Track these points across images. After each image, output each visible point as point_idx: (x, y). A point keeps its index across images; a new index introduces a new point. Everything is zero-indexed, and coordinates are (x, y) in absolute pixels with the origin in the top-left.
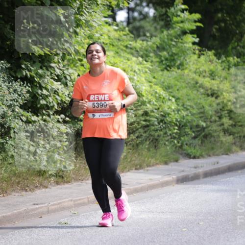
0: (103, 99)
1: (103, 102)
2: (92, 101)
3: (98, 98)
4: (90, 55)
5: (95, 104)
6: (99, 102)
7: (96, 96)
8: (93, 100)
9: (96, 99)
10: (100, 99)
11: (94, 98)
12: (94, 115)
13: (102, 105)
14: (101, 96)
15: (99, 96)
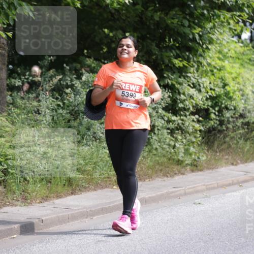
0: (134, 90)
1: (133, 93)
2: (122, 89)
3: (130, 88)
4: (120, 49)
5: (125, 93)
6: (130, 92)
7: (127, 85)
8: (124, 88)
9: (126, 88)
10: (131, 89)
11: (125, 87)
12: (121, 104)
13: (132, 96)
14: (133, 86)
15: (131, 85)
